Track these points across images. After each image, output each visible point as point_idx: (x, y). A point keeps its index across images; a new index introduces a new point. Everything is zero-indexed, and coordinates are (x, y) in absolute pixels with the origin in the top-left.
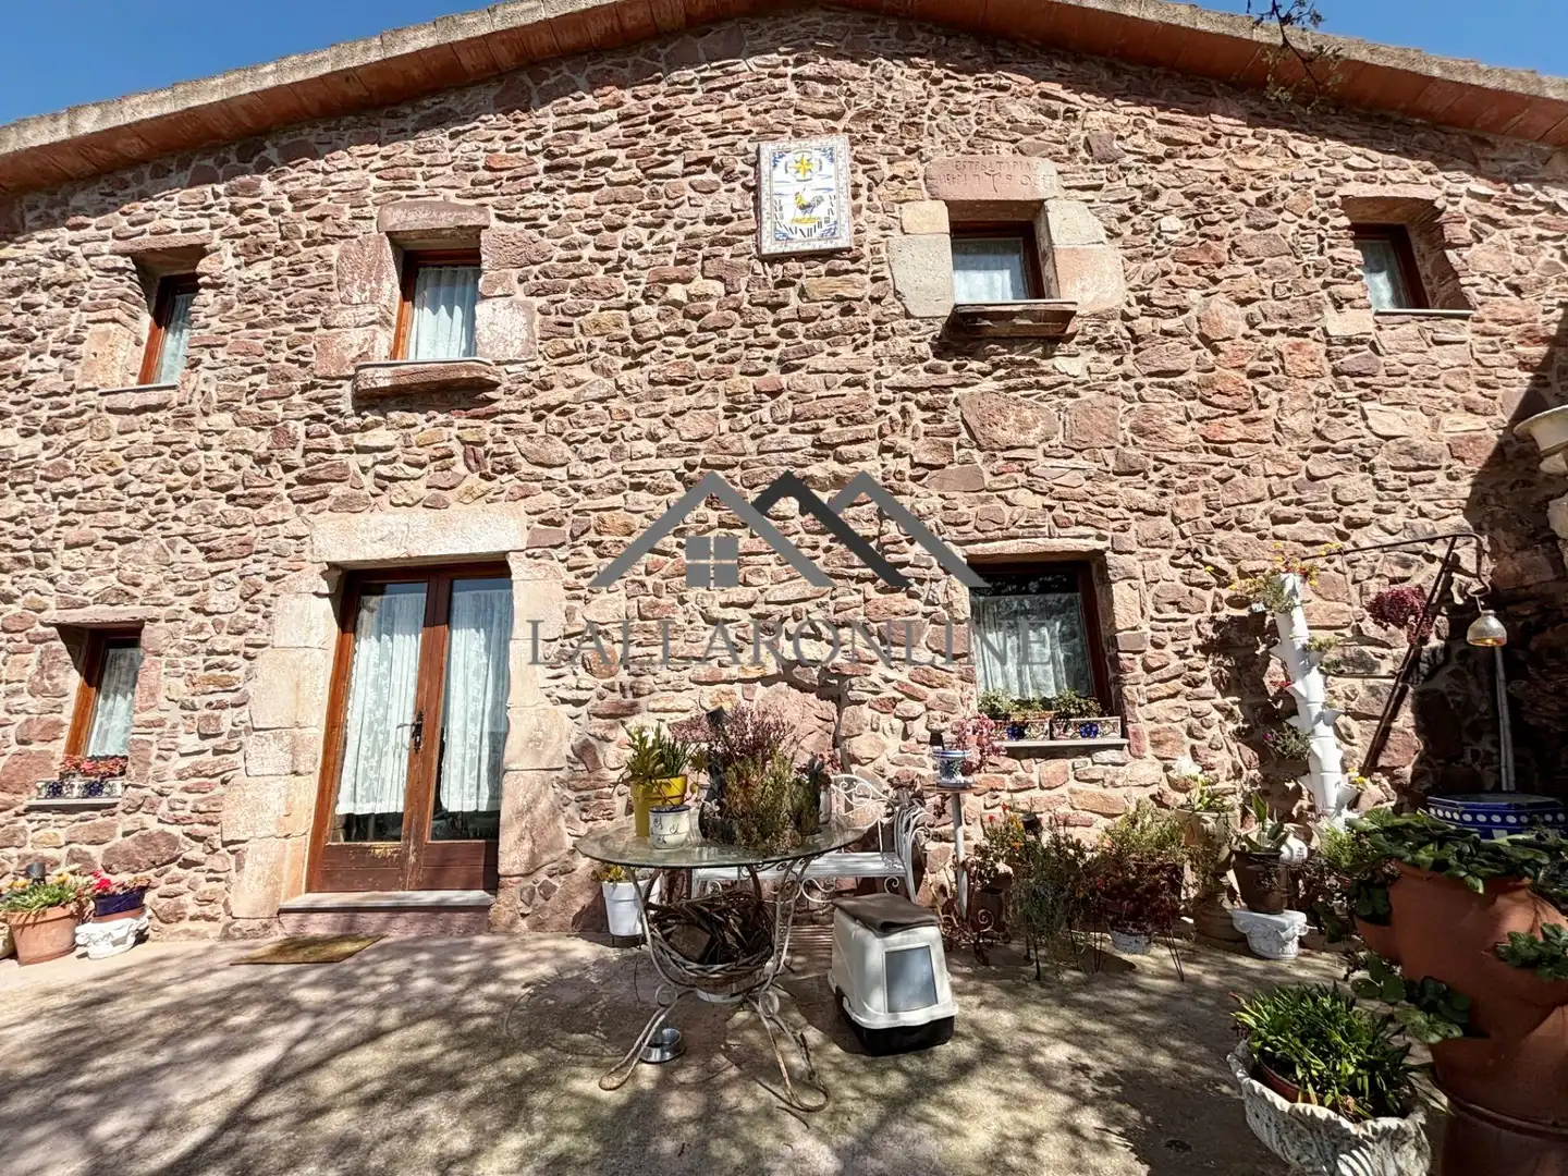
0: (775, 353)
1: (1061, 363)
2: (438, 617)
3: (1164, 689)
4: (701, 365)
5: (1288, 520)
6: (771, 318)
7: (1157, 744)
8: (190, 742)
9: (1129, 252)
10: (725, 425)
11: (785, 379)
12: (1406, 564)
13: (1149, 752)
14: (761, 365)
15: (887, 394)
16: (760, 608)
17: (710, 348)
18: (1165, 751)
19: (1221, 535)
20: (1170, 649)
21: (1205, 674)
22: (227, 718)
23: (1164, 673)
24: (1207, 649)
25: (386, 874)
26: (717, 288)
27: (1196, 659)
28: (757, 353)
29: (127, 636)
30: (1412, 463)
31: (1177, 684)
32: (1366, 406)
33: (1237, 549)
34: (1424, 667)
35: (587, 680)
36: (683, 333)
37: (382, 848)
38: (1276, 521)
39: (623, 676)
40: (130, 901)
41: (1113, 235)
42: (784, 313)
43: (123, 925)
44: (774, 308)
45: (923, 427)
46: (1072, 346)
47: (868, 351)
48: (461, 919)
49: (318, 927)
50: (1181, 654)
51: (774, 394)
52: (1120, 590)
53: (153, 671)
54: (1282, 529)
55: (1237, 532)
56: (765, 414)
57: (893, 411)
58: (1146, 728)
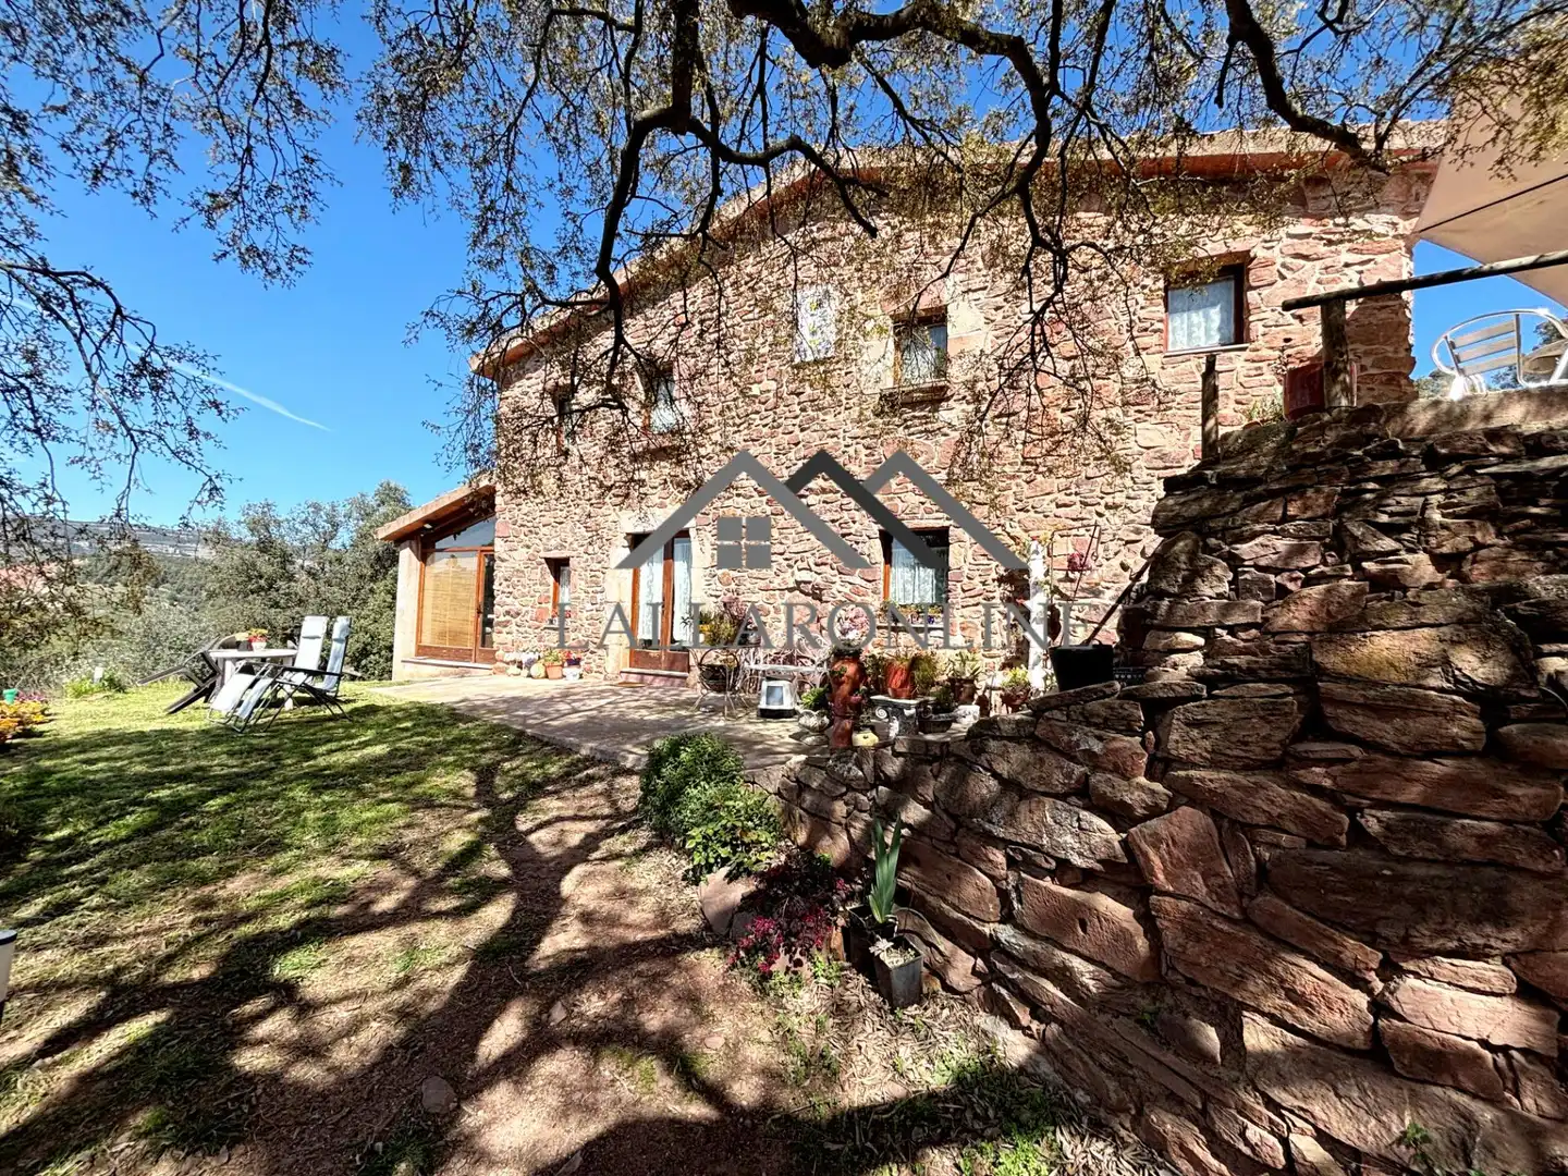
0: (797, 421)
1: (944, 415)
2: (669, 555)
3: (972, 601)
4: (766, 430)
5: (1065, 505)
6: (797, 400)
7: (963, 629)
8: (589, 607)
9: (999, 333)
10: (774, 462)
11: (801, 436)
12: (1138, 532)
13: (959, 632)
14: (791, 428)
15: (849, 441)
16: (787, 555)
17: (769, 420)
18: (967, 633)
19: (1022, 515)
20: (977, 580)
21: (997, 595)
22: (599, 596)
23: (972, 593)
24: (1001, 580)
25: (655, 662)
26: (773, 385)
27: (993, 586)
28: (789, 422)
29: (565, 562)
30: (1161, 464)
31: (980, 599)
32: (1139, 426)
33: (1030, 525)
34: (1133, 595)
35: (720, 587)
36: (757, 412)
37: (653, 653)
38: (1058, 506)
39: (733, 586)
40: (576, 662)
41: (989, 321)
42: (803, 398)
43: (575, 670)
44: (798, 395)
45: (864, 459)
46: (951, 402)
47: (840, 417)
48: (677, 681)
49: (633, 679)
50: (984, 583)
51: (796, 444)
52: (953, 549)
53: (574, 578)
54: (1061, 511)
55: (1032, 513)
56: (791, 455)
57: (851, 451)
58: (959, 620)
